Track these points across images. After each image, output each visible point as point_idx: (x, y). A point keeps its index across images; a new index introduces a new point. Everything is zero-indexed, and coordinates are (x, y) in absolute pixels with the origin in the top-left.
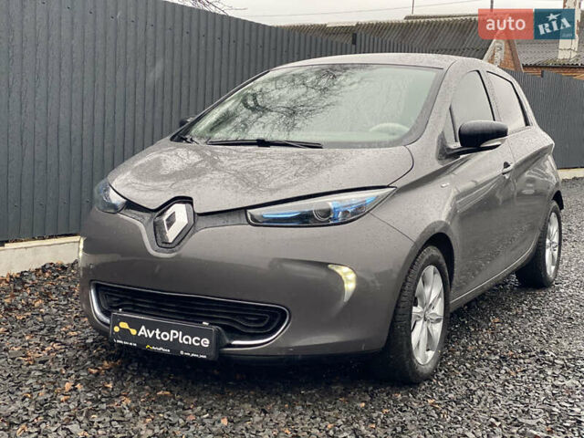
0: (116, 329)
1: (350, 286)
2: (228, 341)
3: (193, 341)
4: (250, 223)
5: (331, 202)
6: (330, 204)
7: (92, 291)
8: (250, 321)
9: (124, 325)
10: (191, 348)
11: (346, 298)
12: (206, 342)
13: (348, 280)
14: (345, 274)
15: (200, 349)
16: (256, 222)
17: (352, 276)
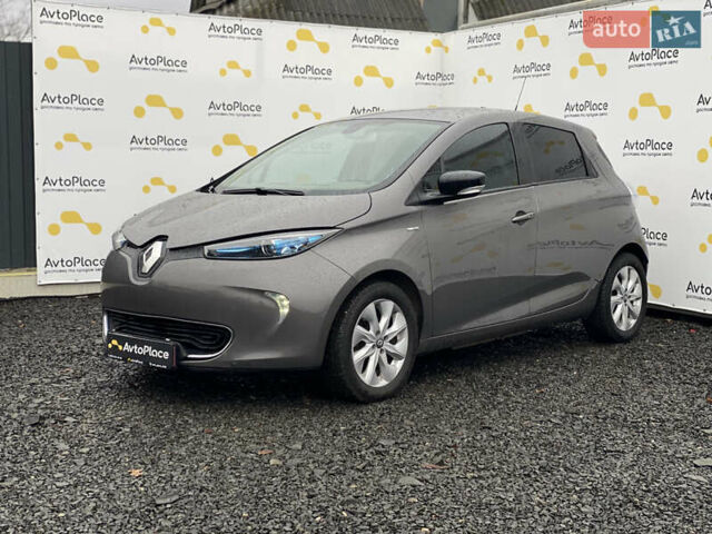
0: (110, 346)
1: (284, 311)
2: (185, 355)
3: (158, 354)
4: (205, 257)
5: (274, 240)
6: (273, 242)
7: (105, 318)
8: (205, 340)
9: (115, 342)
10: (156, 360)
11: (281, 321)
12: (166, 355)
13: (283, 306)
14: (282, 300)
15: (162, 361)
16: (211, 256)
17: (286, 303)
